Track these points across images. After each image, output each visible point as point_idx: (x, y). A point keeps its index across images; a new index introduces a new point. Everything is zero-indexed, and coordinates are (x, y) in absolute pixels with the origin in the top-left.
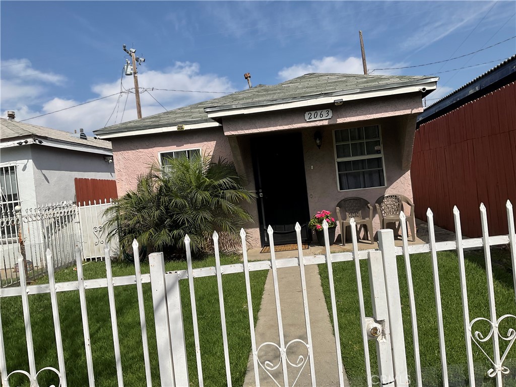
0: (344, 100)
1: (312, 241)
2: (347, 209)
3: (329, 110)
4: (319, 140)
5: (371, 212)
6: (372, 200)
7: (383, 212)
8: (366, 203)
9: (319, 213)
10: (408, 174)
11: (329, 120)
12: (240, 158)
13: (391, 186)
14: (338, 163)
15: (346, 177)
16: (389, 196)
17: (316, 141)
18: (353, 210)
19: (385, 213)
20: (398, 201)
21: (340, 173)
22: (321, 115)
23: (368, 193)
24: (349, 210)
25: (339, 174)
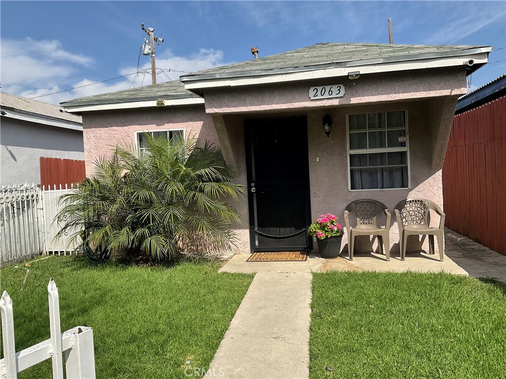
0: (361, 73)
1: (312, 249)
2: (358, 213)
3: (342, 86)
4: (329, 125)
5: (389, 220)
6: (391, 205)
7: (404, 220)
8: (383, 207)
9: (322, 217)
10: (439, 174)
11: (341, 99)
12: (227, 143)
13: (416, 189)
14: (351, 156)
15: (359, 173)
16: (413, 201)
17: (324, 127)
18: (366, 214)
19: (406, 221)
20: (425, 208)
21: (352, 168)
22: (330, 92)
23: (386, 195)
24: (361, 215)
25: (351, 170)
